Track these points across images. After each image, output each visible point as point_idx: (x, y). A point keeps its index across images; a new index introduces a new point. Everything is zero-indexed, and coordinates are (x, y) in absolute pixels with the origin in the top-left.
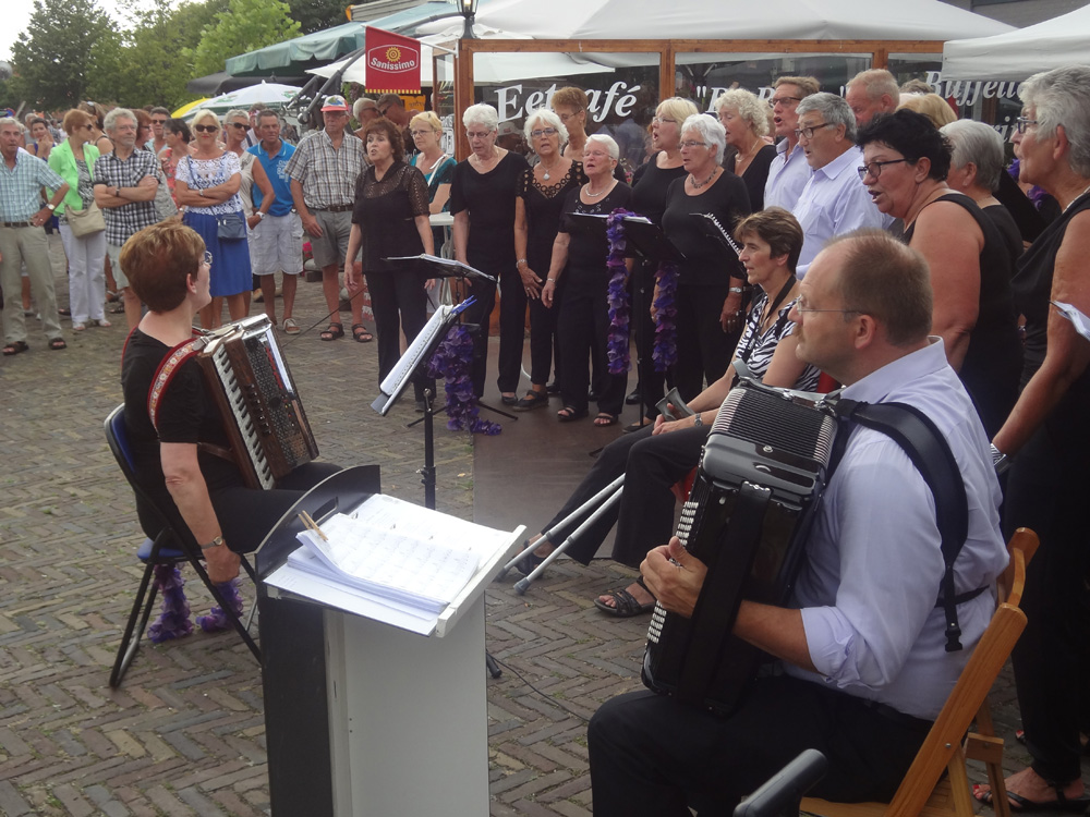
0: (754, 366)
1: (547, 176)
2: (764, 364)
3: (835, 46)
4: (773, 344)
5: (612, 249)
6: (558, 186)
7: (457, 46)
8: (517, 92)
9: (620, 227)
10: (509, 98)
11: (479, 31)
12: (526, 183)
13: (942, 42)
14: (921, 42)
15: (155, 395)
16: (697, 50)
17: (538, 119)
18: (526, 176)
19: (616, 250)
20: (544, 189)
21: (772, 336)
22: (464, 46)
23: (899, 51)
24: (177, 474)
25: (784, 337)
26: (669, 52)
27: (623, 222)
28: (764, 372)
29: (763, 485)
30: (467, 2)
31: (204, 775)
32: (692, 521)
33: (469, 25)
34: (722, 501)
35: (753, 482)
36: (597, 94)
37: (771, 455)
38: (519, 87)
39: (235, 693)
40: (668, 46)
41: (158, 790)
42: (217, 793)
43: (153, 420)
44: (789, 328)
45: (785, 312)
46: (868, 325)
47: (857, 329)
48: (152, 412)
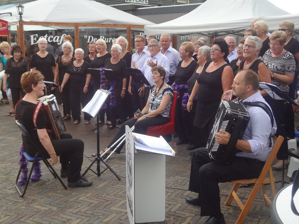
0: (157, 102)
1: (65, 59)
2: (160, 102)
3: (118, 26)
4: (162, 97)
5: (102, 77)
6: (68, 63)
7: (18, 23)
9: (104, 72)
10: (34, 38)
11: (24, 20)
12: (59, 60)
13: (144, 26)
14: (138, 25)
15: (35, 116)
16: (84, 26)
17: (66, 44)
18: (60, 58)
19: (103, 78)
20: (64, 63)
21: (161, 95)
22: (20, 23)
23: (133, 27)
24: (43, 137)
25: (165, 95)
26: (77, 26)
27: (105, 71)
28: (160, 104)
29: (242, 116)
30: (20, 11)
31: (70, 210)
32: (227, 124)
33: (21, 17)
34: (234, 119)
35: (240, 115)
36: (58, 37)
37: (240, 111)
38: (37, 35)
39: (57, 193)
40: (76, 25)
41: (62, 215)
42: (78, 213)
43: (35, 123)
44: (166, 93)
45: (165, 89)
46: (250, 87)
47: (248, 87)
48: (35, 121)
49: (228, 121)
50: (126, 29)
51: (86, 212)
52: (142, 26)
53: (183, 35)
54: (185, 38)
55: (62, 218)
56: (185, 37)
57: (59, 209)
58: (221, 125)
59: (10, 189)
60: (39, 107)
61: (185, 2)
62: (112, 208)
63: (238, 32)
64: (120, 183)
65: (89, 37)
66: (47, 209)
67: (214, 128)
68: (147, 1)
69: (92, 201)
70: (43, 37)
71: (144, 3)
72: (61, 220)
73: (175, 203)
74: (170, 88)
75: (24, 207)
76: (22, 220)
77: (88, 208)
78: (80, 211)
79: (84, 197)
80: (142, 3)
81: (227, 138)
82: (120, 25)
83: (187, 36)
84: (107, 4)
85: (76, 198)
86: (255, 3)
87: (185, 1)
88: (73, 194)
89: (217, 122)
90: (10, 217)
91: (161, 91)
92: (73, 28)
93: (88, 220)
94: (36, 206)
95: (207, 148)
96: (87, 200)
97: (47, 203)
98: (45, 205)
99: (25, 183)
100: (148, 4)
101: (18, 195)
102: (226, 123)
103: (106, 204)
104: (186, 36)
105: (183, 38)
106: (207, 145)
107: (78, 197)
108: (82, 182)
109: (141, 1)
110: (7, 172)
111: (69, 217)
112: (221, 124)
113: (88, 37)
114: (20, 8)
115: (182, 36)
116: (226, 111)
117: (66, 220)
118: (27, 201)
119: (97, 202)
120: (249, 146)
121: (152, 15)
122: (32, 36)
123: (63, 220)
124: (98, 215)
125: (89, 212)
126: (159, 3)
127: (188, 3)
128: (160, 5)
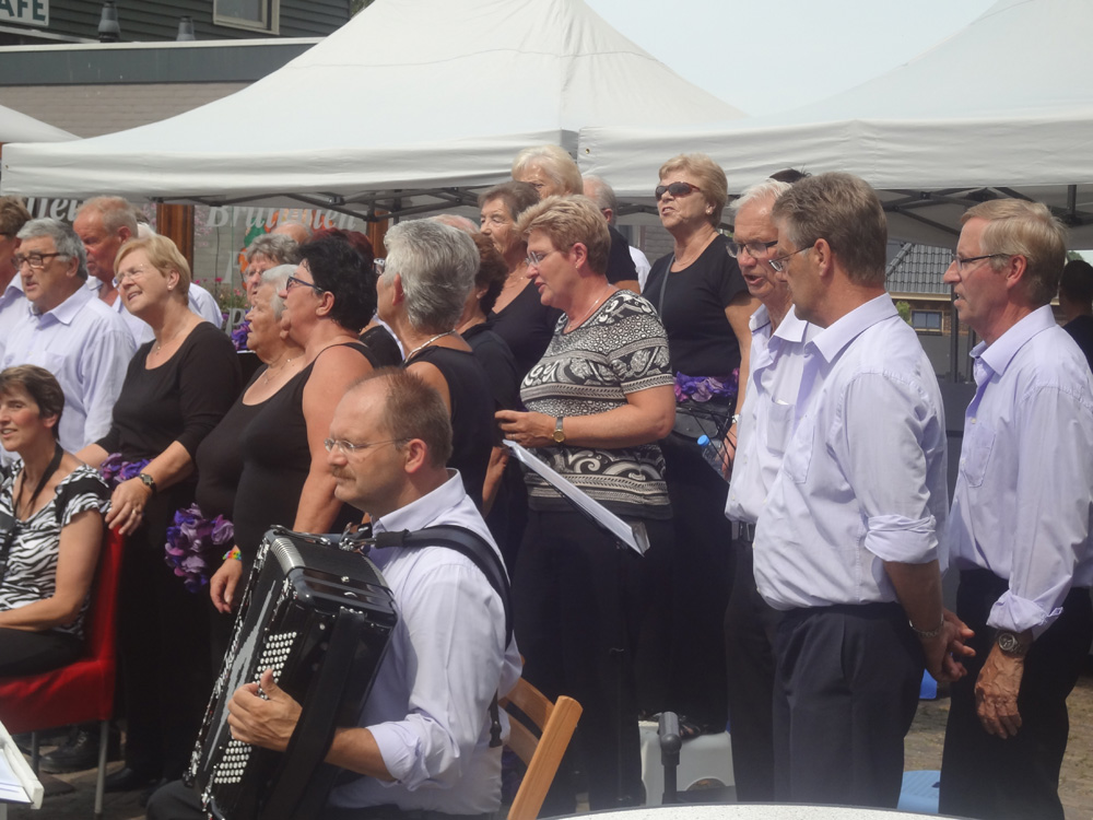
29: (357, 609)
32: (288, 650)
34: (322, 627)
35: (348, 606)
37: (351, 584)
45: (65, 486)
46: (419, 450)
47: (408, 454)
49: (294, 634)
53: (218, 204)
54: (231, 218)
56: (231, 213)
58: (262, 656)
61: (258, 25)
67: (230, 672)
68: (45, 11)
71: (27, 16)
74: (93, 478)
80: (15, 19)
81: (282, 721)
83: (244, 209)
86: (576, 55)
87: (260, 20)
89: (241, 645)
91: (48, 499)
95: (194, 772)
100: (46, 23)
102: (282, 645)
104: (237, 209)
105: (217, 220)
106: (195, 756)
109: (8, 7)
112: (260, 648)
115: (214, 210)
116: (285, 587)
120: (376, 757)
121: (62, 88)
126: (105, 24)
127: (276, 29)
128: (111, 36)
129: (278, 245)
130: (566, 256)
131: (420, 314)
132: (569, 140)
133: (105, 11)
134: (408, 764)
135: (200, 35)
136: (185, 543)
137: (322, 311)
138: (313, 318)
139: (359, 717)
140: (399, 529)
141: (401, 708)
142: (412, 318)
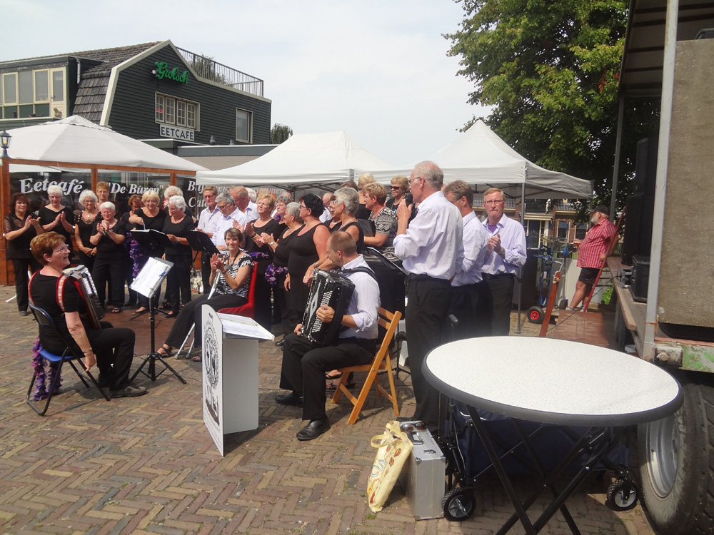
1: (88, 216)
3: (158, 170)
4: (238, 269)
6: (92, 220)
7: (1, 161)
8: (29, 181)
10: (26, 183)
11: (11, 155)
12: (79, 217)
14: (187, 171)
15: (60, 295)
16: (106, 169)
20: (86, 221)
21: (236, 266)
22: (5, 162)
23: (180, 173)
25: (242, 266)
26: (95, 169)
29: (346, 284)
30: (5, 142)
31: (122, 427)
32: (331, 296)
33: (5, 152)
34: (339, 289)
35: (344, 283)
36: (65, 184)
37: (342, 279)
38: (31, 180)
39: (96, 407)
40: (94, 167)
41: (111, 434)
42: (134, 430)
43: (61, 305)
44: (244, 263)
48: (61, 302)
49: (332, 291)
50: (169, 175)
51: (146, 427)
52: (194, 173)
55: (112, 438)
57: (105, 427)
58: (322, 298)
59: (18, 406)
60: (62, 281)
61: (247, 142)
62: (183, 420)
63: (325, 185)
64: (186, 388)
65: (114, 185)
66: (87, 428)
68: (193, 137)
69: (151, 413)
70: (56, 183)
71: (189, 139)
72: (111, 440)
73: (267, 406)
75: (49, 429)
76: (51, 445)
77: (147, 422)
78: (135, 427)
79: (138, 409)
80: (186, 139)
81: (331, 315)
82: (162, 169)
84: (136, 137)
85: (126, 411)
87: (247, 140)
88: (121, 406)
89: (313, 297)
90: (29, 443)
91: (237, 261)
92: (89, 171)
93: (151, 438)
94: (67, 426)
96: (143, 412)
97: (84, 420)
98: (82, 424)
99: (44, 395)
100: (194, 140)
101: (34, 413)
103: (172, 415)
107: (128, 409)
108: (131, 390)
109: (184, 136)
110: (6, 384)
111: (122, 436)
113: (112, 185)
114: (5, 139)
116: (327, 280)
117: (119, 441)
118: (50, 421)
119: (158, 414)
120: (353, 322)
122: (23, 182)
123: (114, 440)
124: (164, 429)
125: (150, 427)
126: (212, 141)
127: (251, 142)
128: (214, 144)
129: (284, 198)
130: (372, 199)
131: (350, 210)
132: (352, 171)
133: (212, 137)
134: (361, 324)
135: (235, 144)
136: (271, 273)
137: (309, 214)
138: (307, 216)
139: (346, 313)
140: (348, 268)
141: (357, 311)
142: (348, 212)
